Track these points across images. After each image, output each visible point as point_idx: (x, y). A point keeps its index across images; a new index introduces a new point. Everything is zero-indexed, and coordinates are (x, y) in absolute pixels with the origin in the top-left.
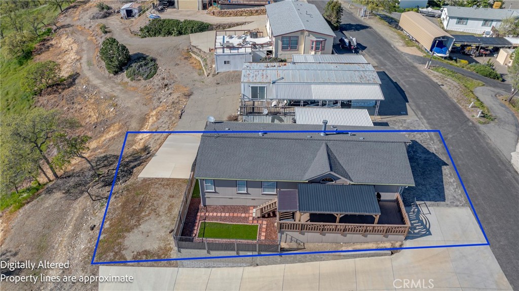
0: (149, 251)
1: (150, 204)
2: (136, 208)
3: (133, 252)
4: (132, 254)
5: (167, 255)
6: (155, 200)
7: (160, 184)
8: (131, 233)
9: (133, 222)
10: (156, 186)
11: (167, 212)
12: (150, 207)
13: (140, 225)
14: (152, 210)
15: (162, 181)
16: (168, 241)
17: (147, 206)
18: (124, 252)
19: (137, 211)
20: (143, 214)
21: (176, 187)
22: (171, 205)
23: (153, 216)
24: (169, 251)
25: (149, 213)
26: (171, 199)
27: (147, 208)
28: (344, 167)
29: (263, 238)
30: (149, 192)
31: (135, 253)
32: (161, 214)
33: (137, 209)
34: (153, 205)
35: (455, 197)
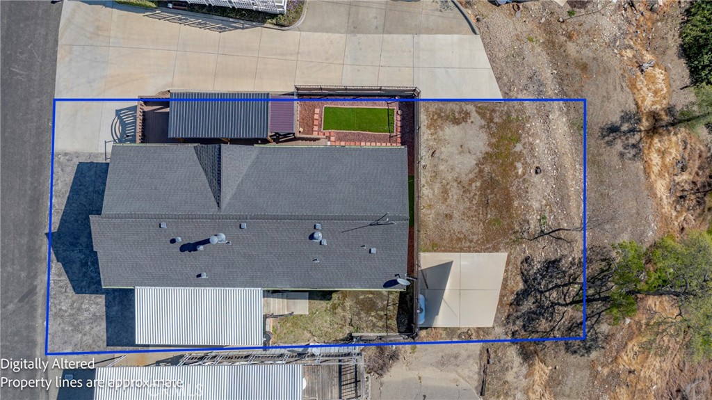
0: (453, 123)
1: (474, 202)
2: (490, 194)
3: (472, 122)
4: (472, 120)
5: (431, 119)
6: (469, 209)
7: (471, 241)
8: (484, 152)
9: (487, 169)
10: (475, 238)
11: (448, 187)
12: (473, 197)
13: (476, 164)
14: (469, 191)
15: (469, 247)
16: (435, 139)
17: (477, 197)
18: (483, 122)
19: (488, 188)
20: (478, 184)
21: (447, 236)
22: (446, 200)
23: (465, 179)
24: (431, 125)
25: (470, 185)
26: (448, 212)
27: (476, 194)
28: (201, 169)
29: (317, 111)
30: (481, 224)
31: (469, 121)
32: (455, 184)
33: (489, 191)
34: (471, 201)
35: (62, 170)
